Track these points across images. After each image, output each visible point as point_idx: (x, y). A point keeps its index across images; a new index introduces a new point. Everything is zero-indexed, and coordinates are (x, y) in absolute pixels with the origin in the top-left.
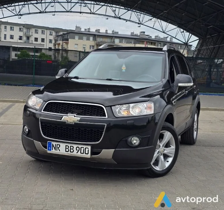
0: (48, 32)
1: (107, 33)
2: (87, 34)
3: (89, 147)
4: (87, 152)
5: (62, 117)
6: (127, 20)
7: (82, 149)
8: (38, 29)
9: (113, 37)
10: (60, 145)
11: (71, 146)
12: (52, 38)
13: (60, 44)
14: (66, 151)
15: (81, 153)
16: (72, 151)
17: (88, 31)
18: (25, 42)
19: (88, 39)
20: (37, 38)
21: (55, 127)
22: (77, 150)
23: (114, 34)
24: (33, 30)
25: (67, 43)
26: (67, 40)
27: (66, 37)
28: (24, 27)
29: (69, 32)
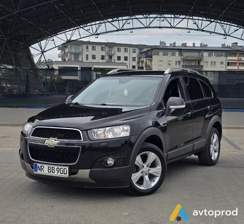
0: (131, 49)
1: (195, 47)
2: (173, 49)
3: (67, 168)
4: (65, 173)
5: (45, 141)
6: (211, 32)
7: (62, 169)
8: (120, 47)
9: (201, 50)
10: (43, 166)
11: (52, 167)
12: (135, 55)
13: (143, 61)
14: (49, 172)
15: (61, 173)
16: (53, 171)
17: (174, 46)
18: (108, 62)
19: (174, 55)
20: (120, 57)
21: (44, 150)
22: (57, 171)
23: (202, 47)
24: (116, 49)
25: (151, 61)
26: (151, 57)
27: (150, 54)
28: (106, 46)
29: (153, 48)
